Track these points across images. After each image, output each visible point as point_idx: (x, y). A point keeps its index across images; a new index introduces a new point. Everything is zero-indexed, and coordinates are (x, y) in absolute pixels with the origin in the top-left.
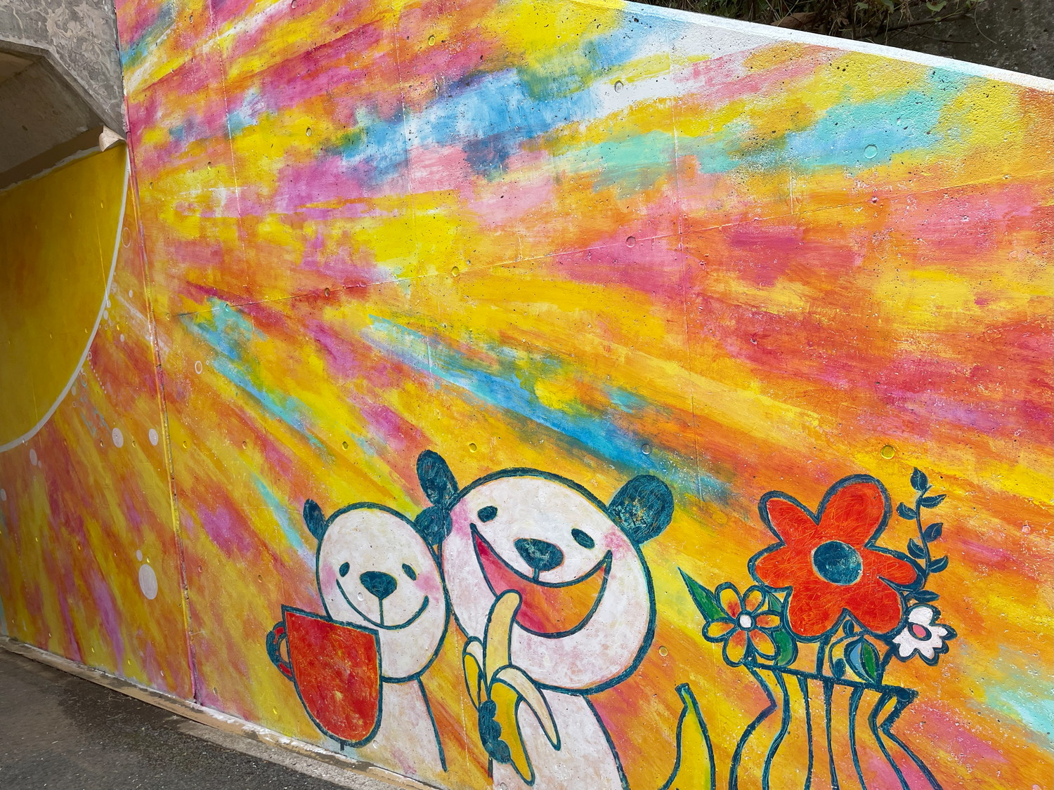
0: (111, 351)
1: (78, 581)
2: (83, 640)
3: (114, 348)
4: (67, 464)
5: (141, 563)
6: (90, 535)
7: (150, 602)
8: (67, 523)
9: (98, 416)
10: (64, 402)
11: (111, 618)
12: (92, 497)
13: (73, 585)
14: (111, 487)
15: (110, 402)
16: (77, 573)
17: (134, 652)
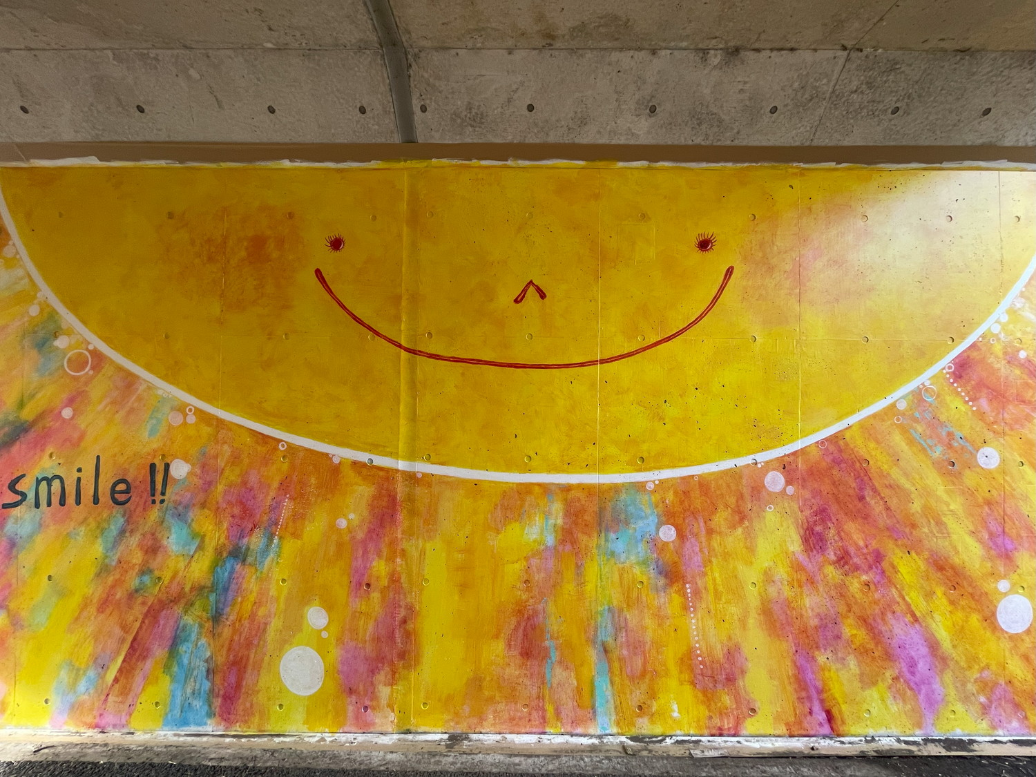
0: (996, 366)
1: (850, 630)
2: (844, 707)
3: (1004, 362)
4: (861, 489)
5: (1006, 594)
6: (897, 572)
7: (1014, 638)
8: (843, 560)
9: (950, 434)
10: (874, 416)
11: (922, 666)
12: (914, 526)
13: (838, 637)
14: (960, 512)
15: (982, 420)
16: (850, 621)
17: (966, 699)
